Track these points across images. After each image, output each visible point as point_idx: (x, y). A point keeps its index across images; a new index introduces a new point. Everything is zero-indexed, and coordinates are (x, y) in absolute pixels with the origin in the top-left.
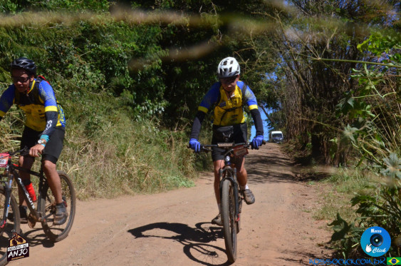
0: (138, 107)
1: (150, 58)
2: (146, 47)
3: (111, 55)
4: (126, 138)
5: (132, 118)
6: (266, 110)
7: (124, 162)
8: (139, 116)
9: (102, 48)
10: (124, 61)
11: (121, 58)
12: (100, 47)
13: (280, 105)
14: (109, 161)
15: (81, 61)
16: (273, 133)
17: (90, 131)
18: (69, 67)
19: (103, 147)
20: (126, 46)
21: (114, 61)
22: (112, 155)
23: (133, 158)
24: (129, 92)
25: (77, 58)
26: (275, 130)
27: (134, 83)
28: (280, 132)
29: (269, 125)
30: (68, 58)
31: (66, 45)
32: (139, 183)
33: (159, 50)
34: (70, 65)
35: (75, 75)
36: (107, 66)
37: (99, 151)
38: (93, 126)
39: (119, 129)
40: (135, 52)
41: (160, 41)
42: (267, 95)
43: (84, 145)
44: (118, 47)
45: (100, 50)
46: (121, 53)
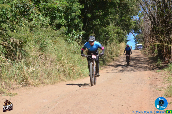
0: (69, 34)
1: (75, 10)
2: (72, 4)
3: (54, 8)
4: (62, 51)
5: (66, 40)
6: (134, 34)
7: (61, 63)
8: (70, 40)
9: (49, 5)
11: (60, 10)
12: (47, 4)
13: (141, 32)
14: (53, 64)
15: (37, 12)
17: (42, 48)
19: (49, 56)
20: (61, 3)
21: (56, 11)
22: (54, 61)
23: (66, 62)
24: (64, 27)
25: (35, 11)
27: (67, 23)
29: (135, 41)
30: (31, 11)
31: (29, 4)
32: (69, 74)
33: (79, 5)
34: (32, 14)
35: (34, 19)
36: (52, 14)
37: (47, 59)
38: (44, 45)
39: (58, 47)
40: (67, 7)
42: (134, 27)
43: (40, 56)
44: (57, 4)
45: (47, 6)
46: (59, 7)
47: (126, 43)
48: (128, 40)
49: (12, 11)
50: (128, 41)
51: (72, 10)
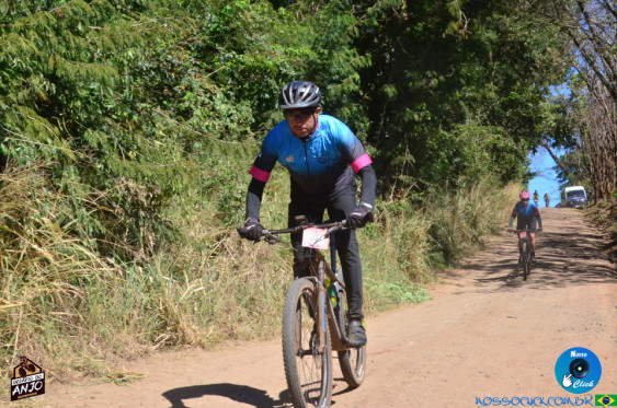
1: (338, 73)
2: (330, 53)
3: (264, 71)
6: (552, 149)
9: (247, 59)
11: (285, 76)
12: (241, 57)
13: (579, 141)
14: (265, 266)
15: (208, 86)
16: (568, 189)
17: (228, 213)
18: (185, 98)
20: (292, 52)
21: (272, 82)
22: (271, 254)
25: (200, 81)
26: (571, 184)
28: (581, 188)
29: (559, 176)
30: (184, 82)
31: (179, 59)
33: (354, 55)
34: (189, 94)
35: (197, 112)
36: (260, 92)
37: (246, 249)
38: (233, 203)
39: (284, 205)
40: (311, 63)
41: (355, 40)
42: (554, 124)
43: (218, 239)
44: (277, 57)
45: (242, 64)
46: (284, 66)
47: (525, 182)
48: (534, 174)
49: (120, 88)
50: (531, 175)
51: (331, 75)
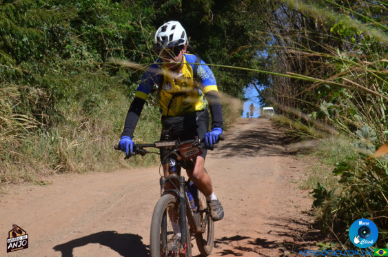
0: (134, 84)
3: (107, 36)
4: (122, 115)
5: (128, 96)
6: (258, 86)
9: (98, 29)
10: (120, 41)
11: (117, 38)
12: (96, 28)
13: (271, 82)
14: (106, 137)
15: (78, 42)
16: (265, 108)
17: (88, 107)
18: (66, 47)
19: (100, 124)
20: (121, 26)
21: (110, 41)
22: (109, 131)
24: (124, 71)
25: (74, 39)
26: (267, 106)
28: (272, 108)
29: (261, 101)
30: (66, 39)
31: (63, 27)
34: (68, 46)
35: (73, 55)
36: (103, 46)
37: (96, 127)
39: (116, 106)
40: (130, 33)
41: (154, 21)
43: (82, 122)
44: (113, 28)
45: (96, 31)
46: (117, 34)
48: (247, 99)
50: (245, 99)
51: (140, 39)
